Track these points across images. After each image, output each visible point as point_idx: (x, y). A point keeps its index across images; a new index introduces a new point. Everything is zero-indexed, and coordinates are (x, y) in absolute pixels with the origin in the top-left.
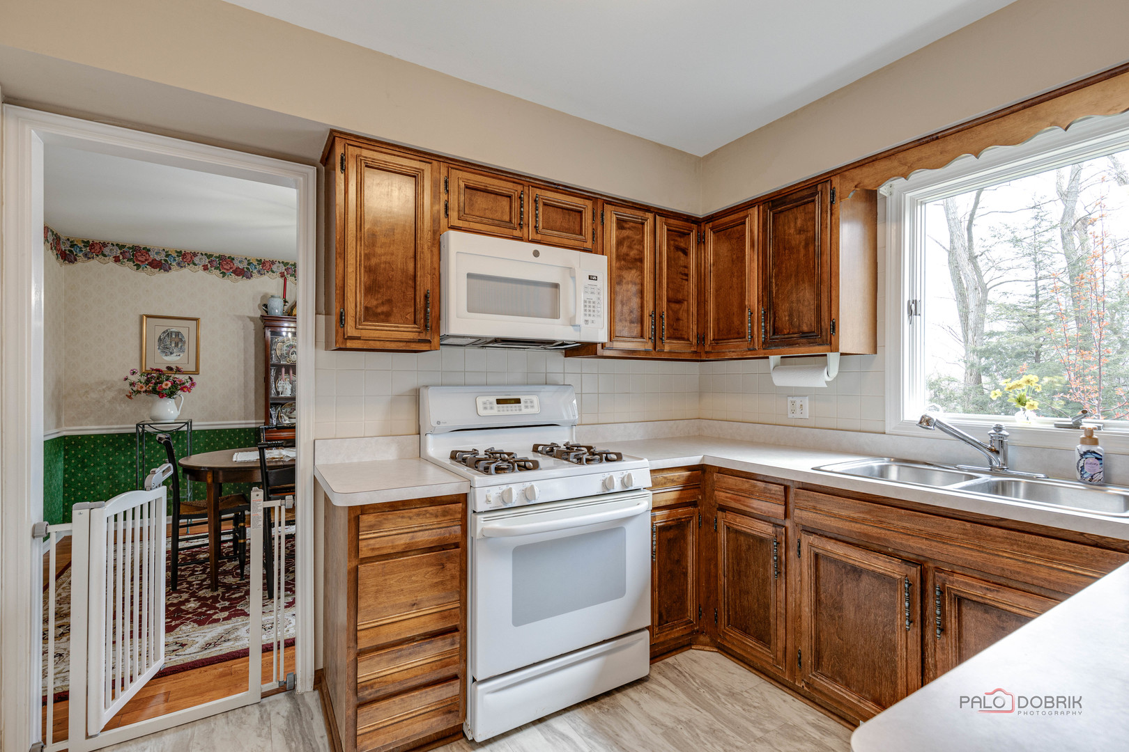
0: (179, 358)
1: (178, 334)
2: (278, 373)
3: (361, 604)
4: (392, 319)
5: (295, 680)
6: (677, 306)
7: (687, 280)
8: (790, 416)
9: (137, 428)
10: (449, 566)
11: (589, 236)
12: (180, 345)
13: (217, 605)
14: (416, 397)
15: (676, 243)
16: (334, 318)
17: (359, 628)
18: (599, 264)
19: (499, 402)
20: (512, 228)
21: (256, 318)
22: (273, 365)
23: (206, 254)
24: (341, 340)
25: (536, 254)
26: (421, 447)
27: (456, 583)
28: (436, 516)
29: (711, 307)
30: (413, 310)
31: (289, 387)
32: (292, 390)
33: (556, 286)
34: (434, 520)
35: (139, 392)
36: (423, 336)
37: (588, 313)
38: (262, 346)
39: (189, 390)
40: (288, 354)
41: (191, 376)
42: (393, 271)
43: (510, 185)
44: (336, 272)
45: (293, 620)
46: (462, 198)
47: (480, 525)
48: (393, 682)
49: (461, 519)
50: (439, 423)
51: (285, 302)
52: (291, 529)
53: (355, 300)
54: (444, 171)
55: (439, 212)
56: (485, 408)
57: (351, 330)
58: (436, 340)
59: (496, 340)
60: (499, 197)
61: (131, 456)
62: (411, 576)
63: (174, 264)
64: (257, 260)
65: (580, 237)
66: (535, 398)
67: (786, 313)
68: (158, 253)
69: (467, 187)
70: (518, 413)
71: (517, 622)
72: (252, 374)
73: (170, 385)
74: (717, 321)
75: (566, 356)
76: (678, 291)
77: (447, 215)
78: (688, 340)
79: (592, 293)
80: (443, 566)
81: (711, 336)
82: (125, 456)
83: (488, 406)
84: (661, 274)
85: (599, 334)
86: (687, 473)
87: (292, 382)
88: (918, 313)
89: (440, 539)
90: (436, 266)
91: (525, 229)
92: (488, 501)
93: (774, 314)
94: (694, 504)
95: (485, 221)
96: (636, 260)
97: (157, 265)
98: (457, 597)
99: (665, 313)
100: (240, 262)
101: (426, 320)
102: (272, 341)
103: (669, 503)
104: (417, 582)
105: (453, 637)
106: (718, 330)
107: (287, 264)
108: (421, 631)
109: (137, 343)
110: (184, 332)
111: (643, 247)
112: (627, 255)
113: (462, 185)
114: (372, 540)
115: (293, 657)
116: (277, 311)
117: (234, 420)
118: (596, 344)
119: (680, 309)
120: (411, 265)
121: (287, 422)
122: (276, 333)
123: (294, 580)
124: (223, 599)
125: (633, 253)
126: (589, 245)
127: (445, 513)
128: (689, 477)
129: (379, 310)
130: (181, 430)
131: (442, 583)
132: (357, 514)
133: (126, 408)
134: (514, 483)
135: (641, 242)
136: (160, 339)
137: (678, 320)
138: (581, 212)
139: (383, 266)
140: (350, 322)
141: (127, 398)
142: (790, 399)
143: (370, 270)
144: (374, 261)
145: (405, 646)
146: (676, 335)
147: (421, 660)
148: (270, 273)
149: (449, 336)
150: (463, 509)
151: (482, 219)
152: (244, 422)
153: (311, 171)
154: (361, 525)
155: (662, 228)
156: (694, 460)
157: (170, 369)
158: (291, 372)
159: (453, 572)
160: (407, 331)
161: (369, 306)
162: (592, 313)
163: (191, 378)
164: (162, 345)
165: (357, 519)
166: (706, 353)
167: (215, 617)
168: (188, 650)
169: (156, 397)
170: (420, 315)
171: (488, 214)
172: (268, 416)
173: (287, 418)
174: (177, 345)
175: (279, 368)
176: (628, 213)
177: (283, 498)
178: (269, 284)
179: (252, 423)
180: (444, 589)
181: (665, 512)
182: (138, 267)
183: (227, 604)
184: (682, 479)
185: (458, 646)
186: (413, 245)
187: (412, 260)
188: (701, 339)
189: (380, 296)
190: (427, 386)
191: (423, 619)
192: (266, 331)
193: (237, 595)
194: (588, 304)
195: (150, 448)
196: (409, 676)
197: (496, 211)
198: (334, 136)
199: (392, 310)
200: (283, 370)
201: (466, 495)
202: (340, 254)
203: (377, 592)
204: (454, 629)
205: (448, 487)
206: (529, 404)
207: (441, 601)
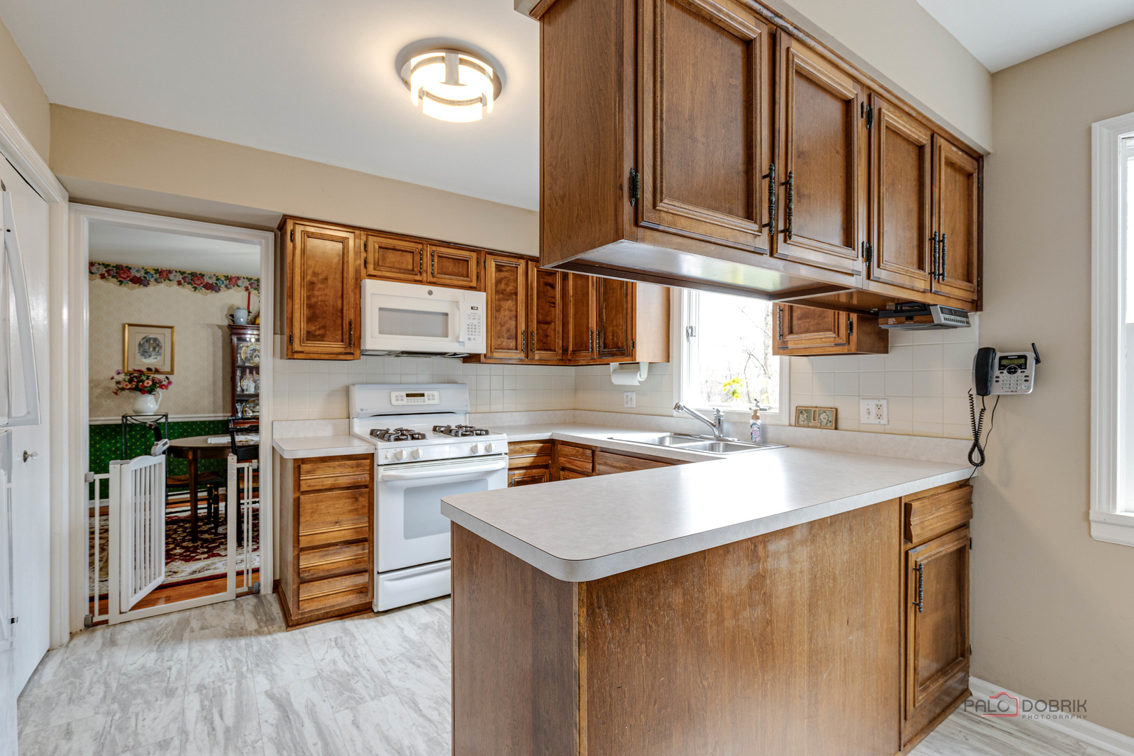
0: (156, 360)
1: (155, 340)
2: (243, 373)
3: (302, 519)
4: (326, 339)
5: (259, 586)
6: (546, 326)
7: (554, 307)
8: (626, 406)
9: (123, 420)
10: (360, 499)
11: (474, 278)
12: (157, 349)
13: (198, 551)
14: (347, 392)
15: (546, 280)
16: (286, 338)
17: (300, 534)
18: (479, 299)
19: (408, 395)
20: (414, 275)
21: (223, 326)
22: (239, 367)
23: (180, 272)
24: (290, 353)
25: (430, 293)
26: (350, 427)
27: (366, 510)
28: (352, 467)
29: (571, 327)
30: (341, 332)
31: (252, 386)
32: (255, 388)
33: (446, 314)
34: (351, 470)
35: (123, 389)
36: (348, 350)
37: (470, 333)
38: (228, 350)
39: (166, 387)
40: (251, 357)
41: (168, 376)
42: (327, 306)
43: (412, 245)
44: (287, 309)
45: (258, 559)
46: (377, 255)
47: (381, 473)
48: (323, 570)
49: (369, 470)
50: (362, 410)
51: (249, 312)
52: (256, 506)
53: (300, 326)
54: (364, 237)
55: (360, 265)
56: (397, 400)
57: (297, 347)
58: (357, 353)
59: (403, 353)
60: (405, 253)
61: (115, 443)
62: (334, 505)
63: (152, 280)
64: (225, 276)
65: (467, 279)
66: (436, 393)
67: (611, 334)
68: (138, 271)
69: (380, 247)
70: (423, 403)
71: (407, 536)
72: (220, 374)
73: (151, 383)
74: (575, 337)
75: (464, 362)
76: (548, 316)
77: (366, 267)
78: (555, 351)
79: (474, 319)
80: (356, 500)
81: (571, 348)
82: (110, 443)
83: (399, 398)
84: (532, 304)
85: (480, 347)
86: (541, 445)
87: (255, 381)
88: (694, 335)
89: (354, 482)
90: (358, 302)
91: (425, 275)
92: (386, 458)
93: (605, 334)
94: (546, 467)
95: (394, 270)
96: (511, 294)
97: (137, 281)
98: (366, 519)
99: (535, 332)
100: (210, 278)
101: (350, 339)
102: (238, 346)
103: (525, 465)
104: (338, 508)
105: (364, 545)
106: (575, 344)
107: (251, 279)
108: (342, 540)
109: (120, 347)
110: (160, 338)
111: (517, 284)
112: (505, 290)
113: (377, 246)
114: (308, 480)
115: (258, 578)
116: (242, 320)
117: (204, 413)
118: (480, 355)
119: (548, 328)
120: (339, 303)
121: (251, 414)
122: (241, 340)
123: (258, 535)
124: (202, 547)
125: (510, 288)
126: (474, 284)
127: (358, 466)
128: (542, 447)
129: (317, 333)
130: (158, 422)
131: (356, 510)
132: (299, 463)
133: (112, 403)
134: (406, 448)
135: (516, 280)
136: (140, 345)
137: (547, 336)
138: (467, 261)
139: (319, 303)
140: (296, 341)
141: (113, 395)
142: (625, 394)
143: (310, 306)
144: (313, 300)
145: (330, 548)
146: (545, 347)
147: (342, 558)
148: (236, 287)
149: (366, 350)
150: (370, 464)
151: (392, 268)
152: (213, 415)
153: (271, 236)
154: (301, 470)
155: (532, 270)
156: (545, 435)
157: (149, 369)
158: (254, 372)
159: (364, 503)
160: (337, 347)
161: (310, 330)
162: (473, 333)
163: (167, 378)
164: (142, 349)
165: (299, 467)
166: (569, 360)
167: (196, 557)
168: (179, 575)
169: (138, 393)
170: (346, 336)
171: (396, 265)
172: (234, 411)
173: (251, 412)
174: (154, 349)
175: (243, 369)
176: (504, 260)
177: (251, 462)
178: (235, 297)
179: (220, 416)
180: (358, 514)
181: (522, 471)
182: (121, 283)
183: (206, 550)
184: (536, 449)
185: (367, 551)
186: (341, 288)
187: (340, 299)
188: (565, 350)
189: (317, 323)
190: (354, 385)
191: (343, 532)
192: (233, 337)
193: (213, 545)
194: (470, 327)
195: (132, 437)
196: (334, 567)
197: (402, 263)
198: (285, 218)
199: (326, 333)
200: (248, 371)
201: (373, 454)
202: (290, 296)
203: (313, 512)
204: (365, 540)
205: (359, 448)
206: (431, 397)
207: (355, 522)
